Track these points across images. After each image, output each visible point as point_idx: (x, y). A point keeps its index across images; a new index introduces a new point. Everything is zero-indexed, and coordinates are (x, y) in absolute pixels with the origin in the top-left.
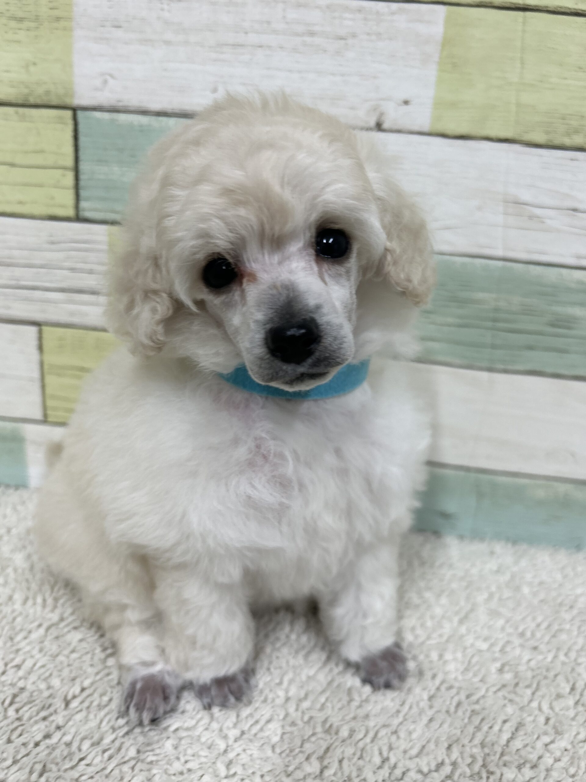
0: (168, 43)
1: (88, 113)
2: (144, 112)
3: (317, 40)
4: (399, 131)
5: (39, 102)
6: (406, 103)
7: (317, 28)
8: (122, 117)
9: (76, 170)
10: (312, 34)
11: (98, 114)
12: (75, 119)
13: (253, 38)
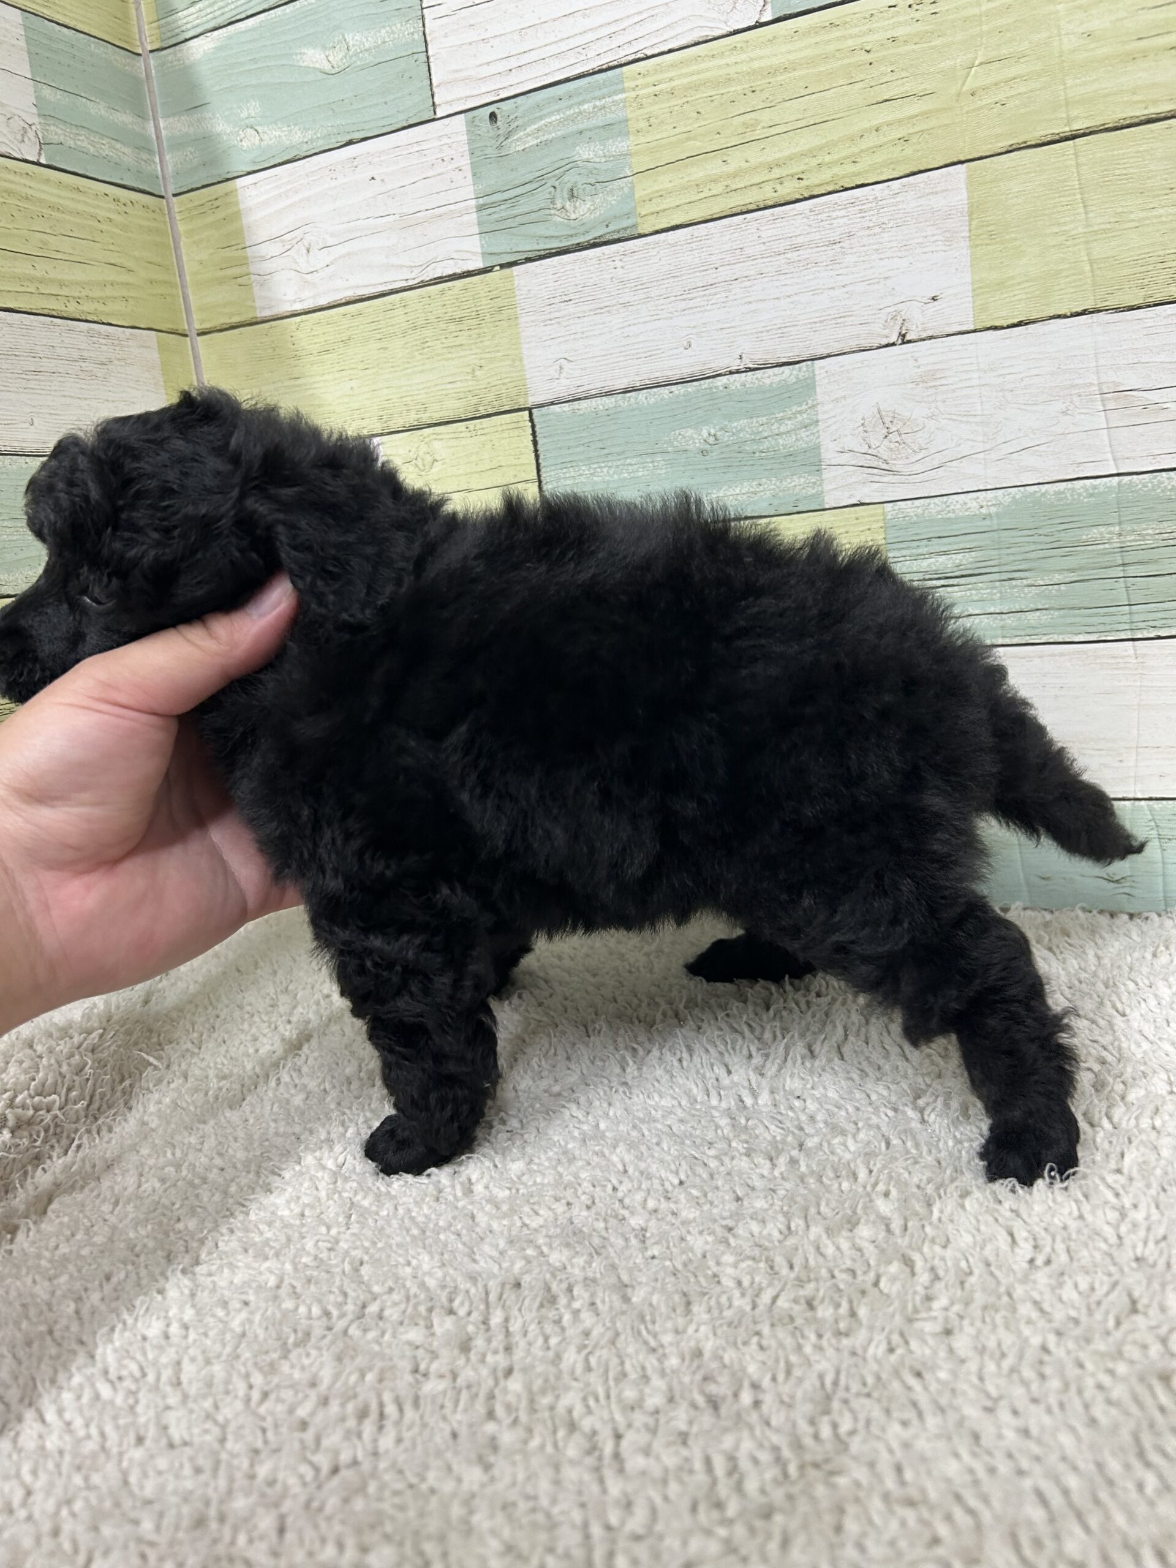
0: (626, 305)
1: (544, 410)
2: (608, 394)
3: (804, 253)
4: (931, 338)
5: (491, 411)
6: (934, 299)
7: (800, 240)
8: (584, 404)
9: (540, 482)
10: (796, 248)
11: (556, 408)
12: (531, 420)
13: (725, 273)
